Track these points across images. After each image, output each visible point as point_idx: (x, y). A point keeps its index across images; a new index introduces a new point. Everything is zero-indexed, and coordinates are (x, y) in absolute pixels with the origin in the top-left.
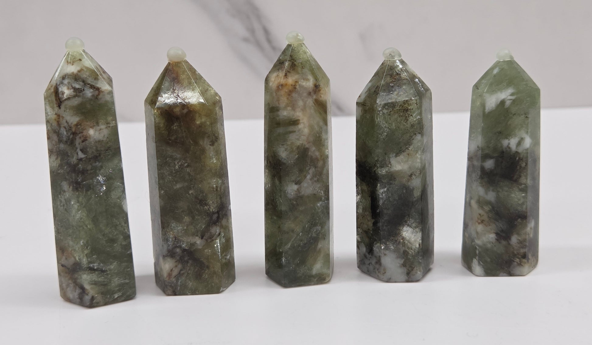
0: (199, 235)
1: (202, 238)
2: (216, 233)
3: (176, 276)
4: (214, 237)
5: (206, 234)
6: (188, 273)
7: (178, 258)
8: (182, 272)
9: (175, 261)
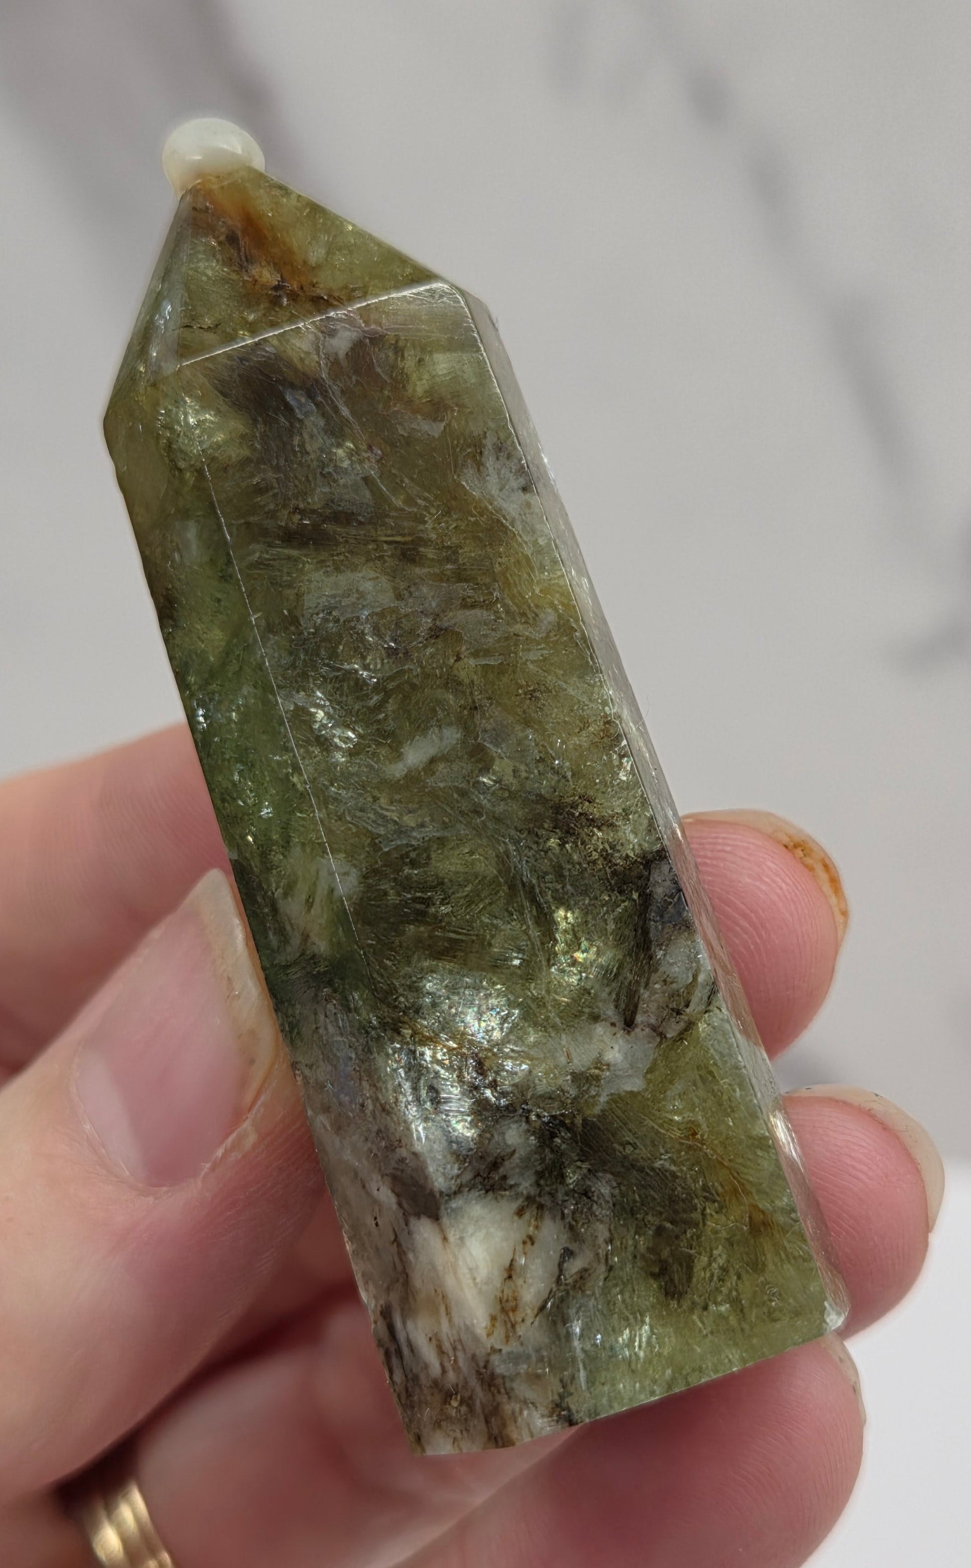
0: (610, 1011)
1: (629, 1024)
2: (695, 977)
3: (546, 1302)
4: (695, 1000)
5: (645, 994)
6: (610, 1269)
7: (526, 1185)
8: (574, 1266)
9: (515, 1206)
